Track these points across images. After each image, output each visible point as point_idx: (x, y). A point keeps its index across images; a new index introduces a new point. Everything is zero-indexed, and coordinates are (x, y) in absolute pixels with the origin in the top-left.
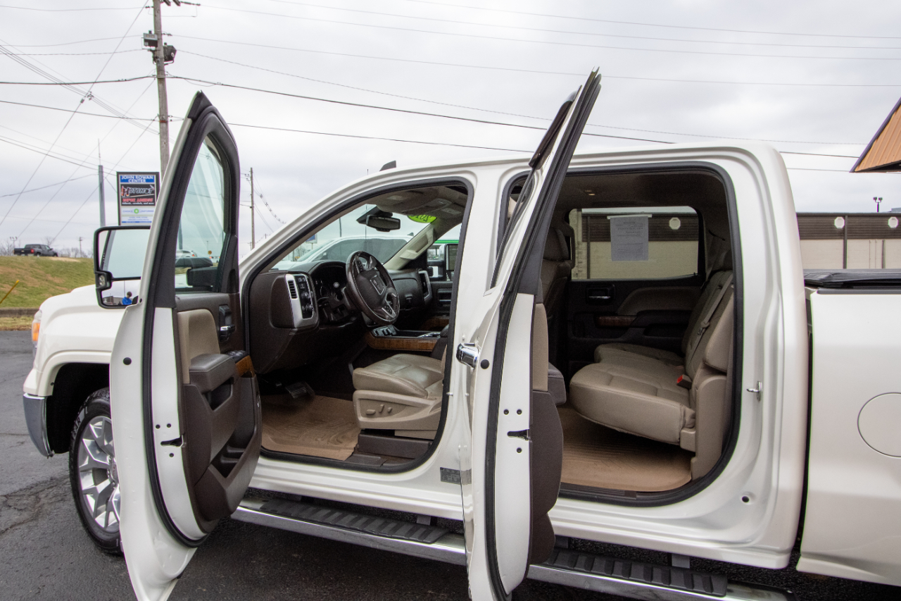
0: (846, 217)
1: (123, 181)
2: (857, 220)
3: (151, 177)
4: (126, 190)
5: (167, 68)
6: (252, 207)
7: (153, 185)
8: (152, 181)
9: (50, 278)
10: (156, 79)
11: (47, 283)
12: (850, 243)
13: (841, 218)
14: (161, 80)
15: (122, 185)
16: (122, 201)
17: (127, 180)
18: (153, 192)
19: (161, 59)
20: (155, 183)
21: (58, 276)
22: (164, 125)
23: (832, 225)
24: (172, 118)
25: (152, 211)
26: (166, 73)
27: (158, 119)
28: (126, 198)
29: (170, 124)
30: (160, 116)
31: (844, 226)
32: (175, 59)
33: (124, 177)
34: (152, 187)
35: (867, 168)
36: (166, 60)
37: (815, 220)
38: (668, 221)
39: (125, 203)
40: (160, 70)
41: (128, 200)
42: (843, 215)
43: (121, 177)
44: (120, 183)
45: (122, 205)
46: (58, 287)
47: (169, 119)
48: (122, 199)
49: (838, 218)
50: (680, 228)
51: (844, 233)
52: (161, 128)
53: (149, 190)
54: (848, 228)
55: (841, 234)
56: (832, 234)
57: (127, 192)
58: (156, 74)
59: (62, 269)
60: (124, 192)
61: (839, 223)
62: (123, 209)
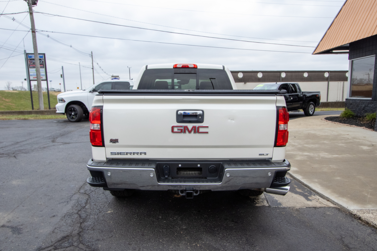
0: (329, 72)
1: (29, 57)
2: (333, 73)
3: (41, 55)
4: (31, 61)
5: (33, 8)
6: (93, 69)
7: (43, 59)
8: (42, 57)
9: (4, 99)
10: (29, 13)
11: (2, 101)
12: (331, 83)
13: (327, 73)
14: (31, 14)
15: (29, 59)
16: (30, 66)
17: (31, 57)
18: (43, 62)
19: (31, 4)
20: (43, 58)
21: (7, 98)
22: (34, 33)
23: (323, 76)
24: (37, 31)
25: (43, 70)
26: (33, 11)
27: (31, 31)
28: (31, 65)
29: (36, 33)
30: (32, 29)
31: (328, 76)
32: (37, 4)
33: (30, 55)
34: (42, 60)
35: (317, 53)
36: (33, 5)
37: (317, 73)
38: (257, 74)
39: (31, 67)
40: (30, 9)
41: (32, 65)
42: (328, 72)
43: (28, 56)
44: (28, 58)
45: (30, 68)
46: (7, 103)
47: (36, 31)
48: (29, 65)
49: (326, 73)
50: (262, 77)
51: (328, 79)
52: (33, 35)
53: (41, 61)
54: (330, 77)
55: (327, 80)
56: (323, 79)
57: (32, 62)
58: (29, 11)
59: (9, 96)
60: (30, 62)
61: (326, 75)
62: (30, 69)
